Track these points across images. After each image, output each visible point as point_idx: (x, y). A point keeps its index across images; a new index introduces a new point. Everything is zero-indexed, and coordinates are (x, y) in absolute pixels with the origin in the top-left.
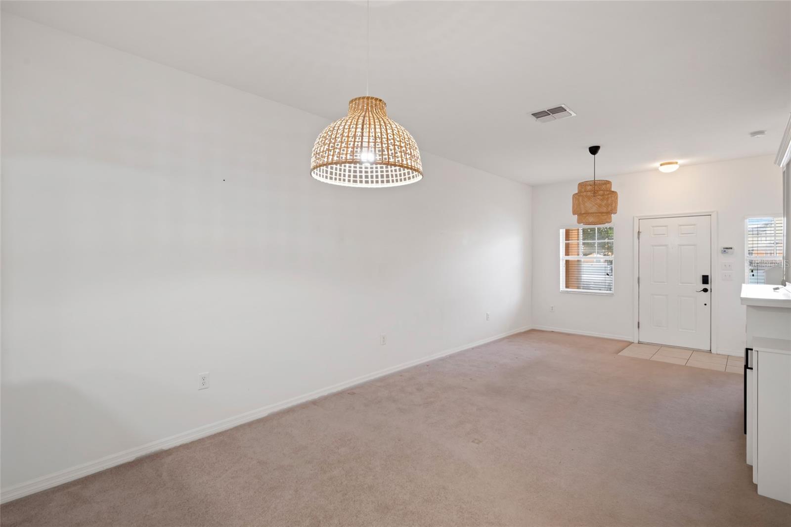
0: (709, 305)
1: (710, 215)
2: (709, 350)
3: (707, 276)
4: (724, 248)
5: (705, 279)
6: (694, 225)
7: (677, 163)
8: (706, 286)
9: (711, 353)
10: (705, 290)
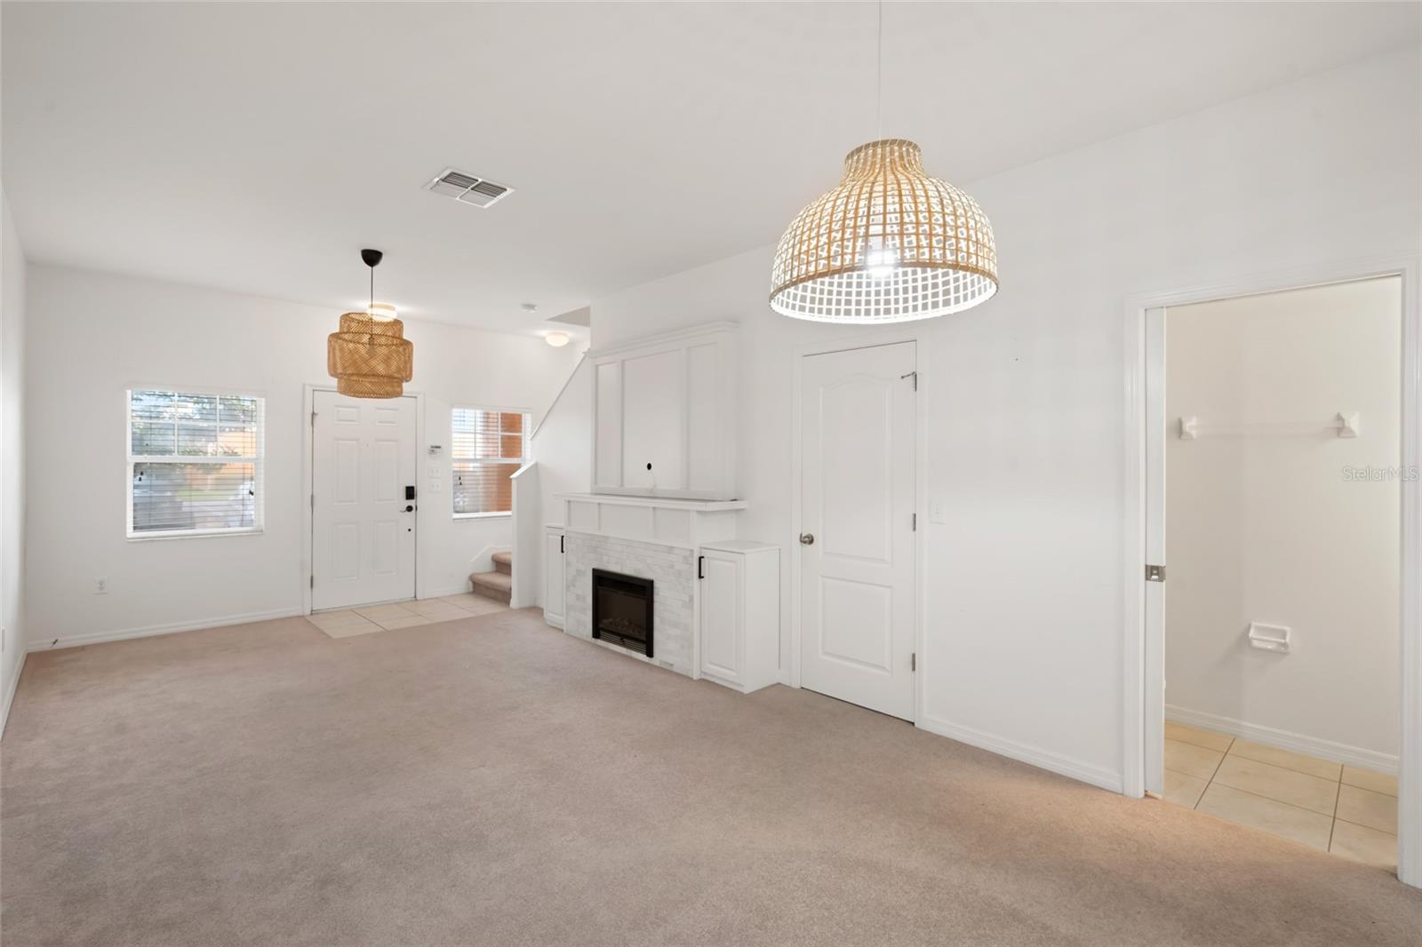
0: (413, 530)
1: (416, 397)
2: (413, 595)
3: (413, 488)
4: (432, 447)
5: (410, 493)
6: (397, 410)
7: (394, 309)
8: (411, 503)
9: (416, 600)
10: (409, 509)
